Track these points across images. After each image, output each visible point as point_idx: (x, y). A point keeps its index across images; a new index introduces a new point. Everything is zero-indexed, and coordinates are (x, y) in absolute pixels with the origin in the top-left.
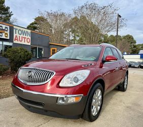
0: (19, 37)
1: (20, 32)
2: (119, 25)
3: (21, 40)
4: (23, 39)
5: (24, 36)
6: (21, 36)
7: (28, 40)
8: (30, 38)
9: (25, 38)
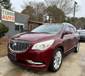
0: (6, 16)
1: (7, 13)
2: (76, 10)
3: (7, 18)
4: (9, 18)
5: (10, 16)
6: (7, 16)
7: (13, 18)
8: (14, 17)
9: (10, 17)
